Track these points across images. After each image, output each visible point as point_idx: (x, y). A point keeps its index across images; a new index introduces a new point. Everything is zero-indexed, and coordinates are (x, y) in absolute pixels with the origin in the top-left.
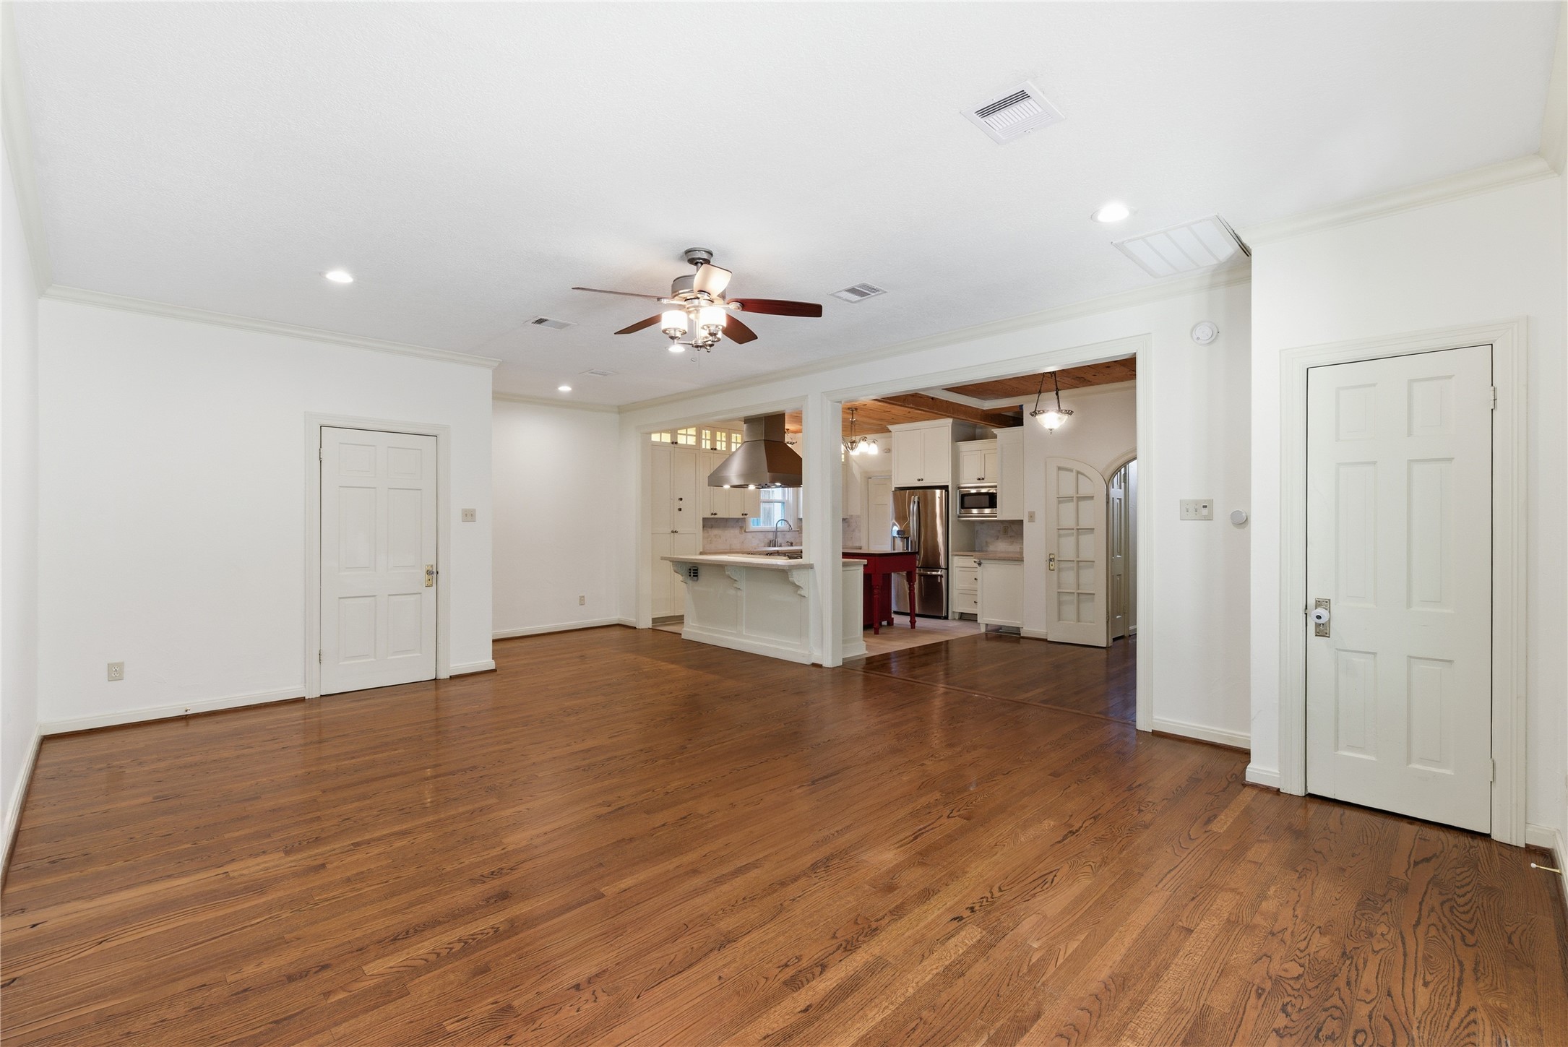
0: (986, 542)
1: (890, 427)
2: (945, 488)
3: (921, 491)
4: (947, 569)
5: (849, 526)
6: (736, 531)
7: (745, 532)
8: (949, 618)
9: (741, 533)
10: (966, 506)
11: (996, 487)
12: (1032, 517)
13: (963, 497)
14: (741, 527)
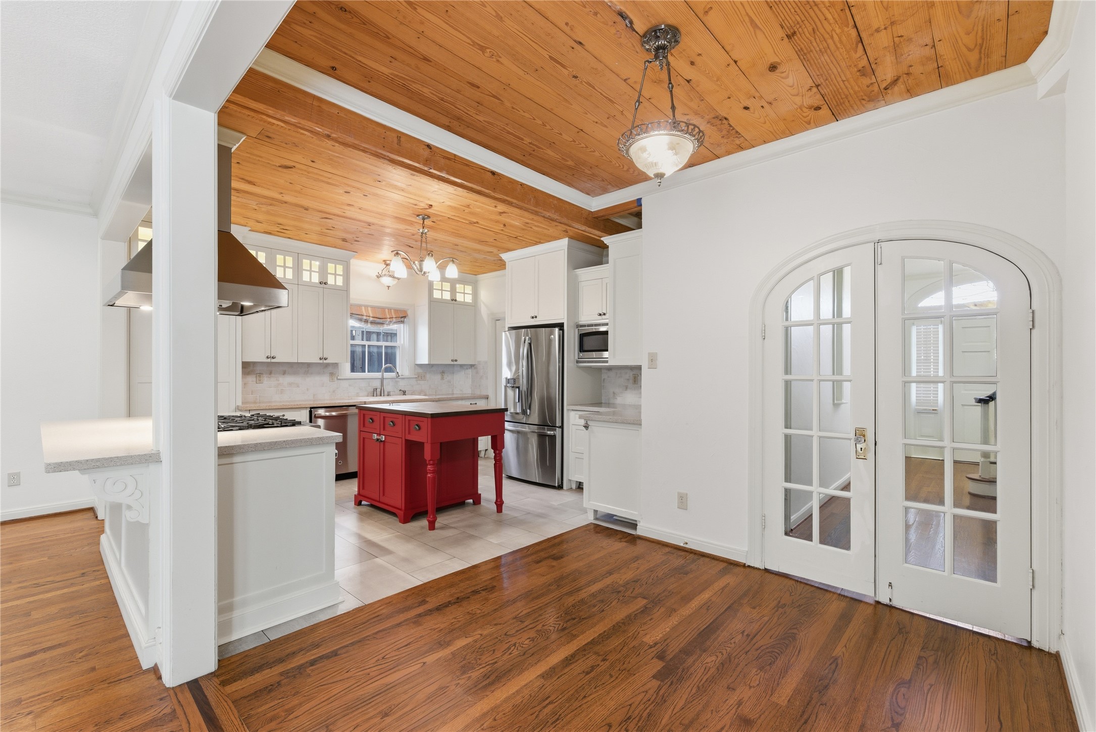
0: (614, 393)
1: (505, 256)
2: (561, 326)
3: (533, 330)
4: (562, 427)
5: (477, 373)
6: (325, 379)
7: (337, 379)
8: (565, 487)
9: (332, 380)
10: (585, 348)
11: (607, 324)
12: (653, 360)
13: (582, 337)
14: (332, 374)
